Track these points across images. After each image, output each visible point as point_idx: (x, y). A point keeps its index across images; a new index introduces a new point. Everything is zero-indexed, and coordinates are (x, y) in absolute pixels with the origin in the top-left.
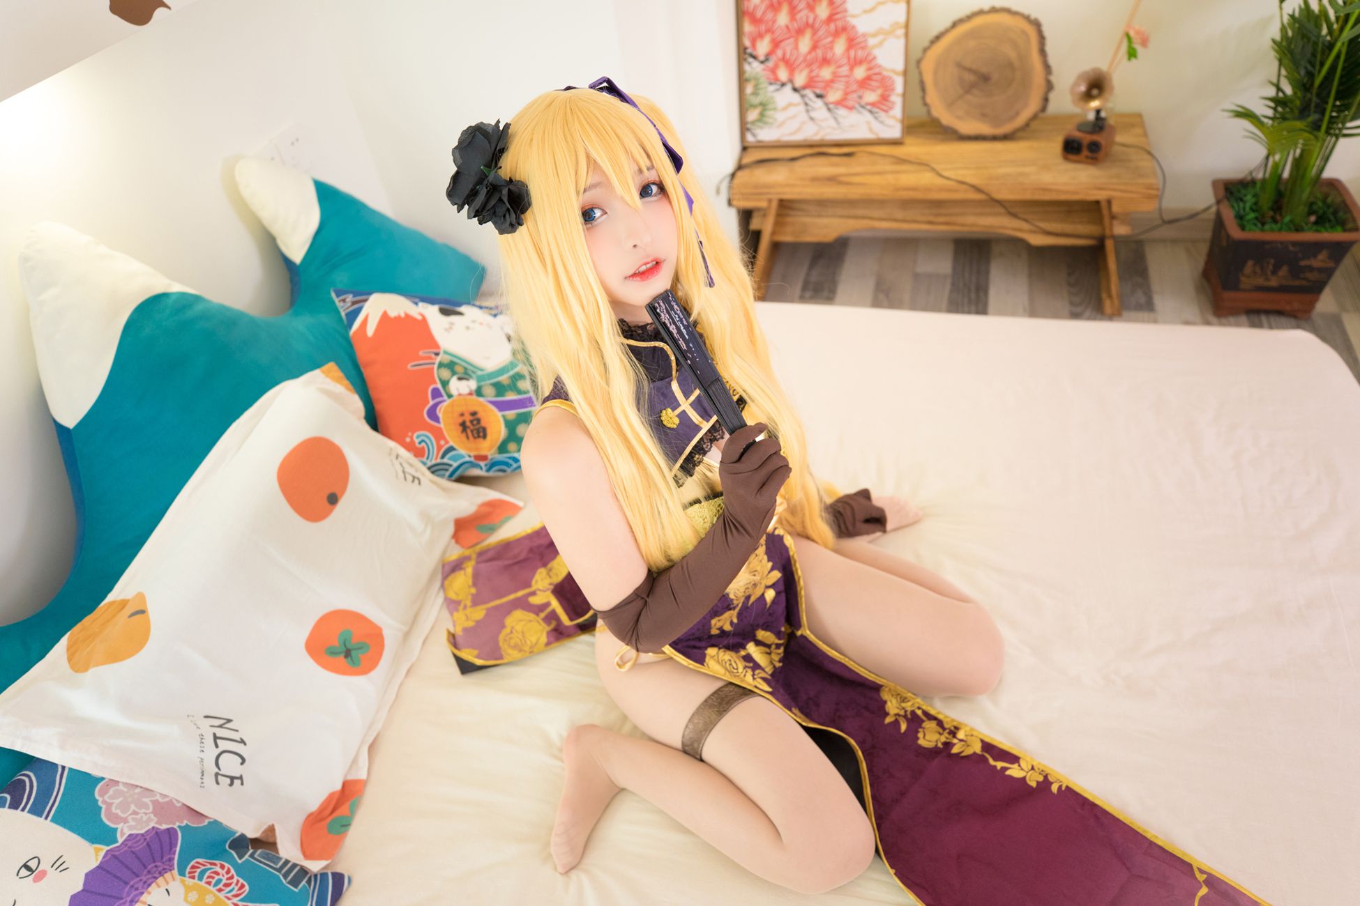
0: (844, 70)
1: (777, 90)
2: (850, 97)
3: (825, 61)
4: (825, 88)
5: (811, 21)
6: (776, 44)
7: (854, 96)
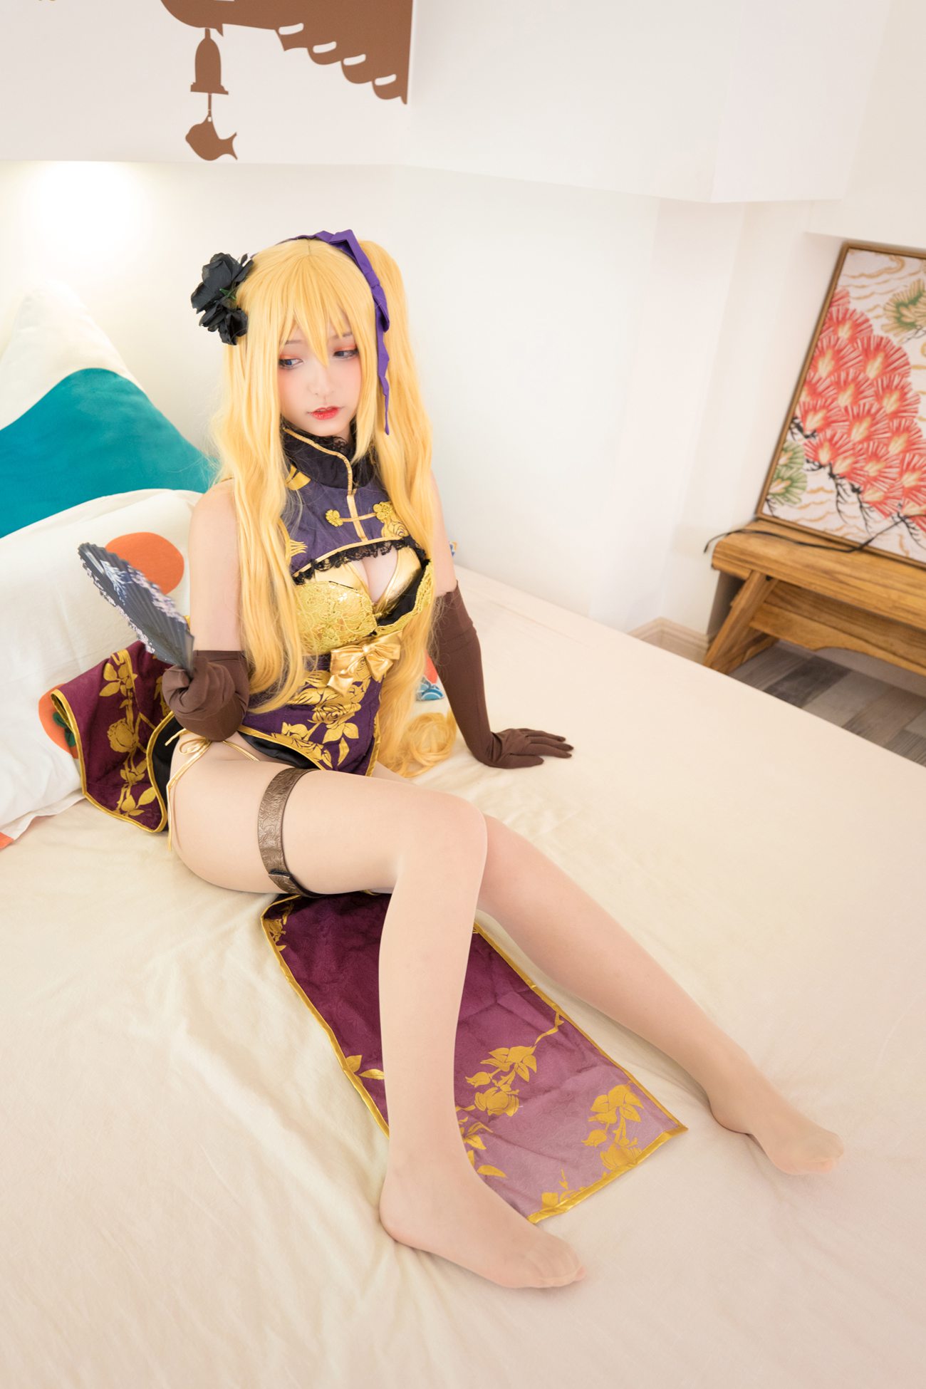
0: (894, 472)
1: (813, 470)
2: (889, 502)
3: (875, 456)
4: (865, 484)
5: (873, 411)
6: (828, 423)
7: (896, 503)
